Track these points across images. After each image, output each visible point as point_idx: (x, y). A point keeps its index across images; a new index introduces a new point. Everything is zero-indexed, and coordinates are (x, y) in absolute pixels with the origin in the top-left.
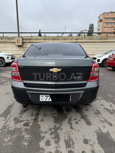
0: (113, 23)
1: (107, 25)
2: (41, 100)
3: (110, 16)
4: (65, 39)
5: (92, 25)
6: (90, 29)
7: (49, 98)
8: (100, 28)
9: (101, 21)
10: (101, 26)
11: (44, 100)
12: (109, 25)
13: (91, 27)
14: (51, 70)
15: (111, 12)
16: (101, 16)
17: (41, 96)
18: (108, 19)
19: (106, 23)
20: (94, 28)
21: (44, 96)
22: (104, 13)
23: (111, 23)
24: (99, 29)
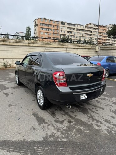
0: (48, 28)
1: (43, 30)
2: (81, 99)
3: (44, 22)
4: (17, 42)
5: (29, 28)
6: (27, 31)
7: (86, 96)
8: (37, 31)
9: (37, 25)
10: (37, 30)
11: (83, 98)
12: (44, 30)
13: (28, 30)
14: (88, 75)
15: (44, 19)
16: (36, 20)
17: (81, 95)
18: (43, 25)
19: (41, 28)
20: (31, 31)
21: (83, 95)
22: (39, 18)
23: (46, 28)
24: (36, 33)
